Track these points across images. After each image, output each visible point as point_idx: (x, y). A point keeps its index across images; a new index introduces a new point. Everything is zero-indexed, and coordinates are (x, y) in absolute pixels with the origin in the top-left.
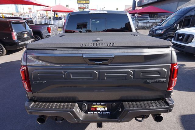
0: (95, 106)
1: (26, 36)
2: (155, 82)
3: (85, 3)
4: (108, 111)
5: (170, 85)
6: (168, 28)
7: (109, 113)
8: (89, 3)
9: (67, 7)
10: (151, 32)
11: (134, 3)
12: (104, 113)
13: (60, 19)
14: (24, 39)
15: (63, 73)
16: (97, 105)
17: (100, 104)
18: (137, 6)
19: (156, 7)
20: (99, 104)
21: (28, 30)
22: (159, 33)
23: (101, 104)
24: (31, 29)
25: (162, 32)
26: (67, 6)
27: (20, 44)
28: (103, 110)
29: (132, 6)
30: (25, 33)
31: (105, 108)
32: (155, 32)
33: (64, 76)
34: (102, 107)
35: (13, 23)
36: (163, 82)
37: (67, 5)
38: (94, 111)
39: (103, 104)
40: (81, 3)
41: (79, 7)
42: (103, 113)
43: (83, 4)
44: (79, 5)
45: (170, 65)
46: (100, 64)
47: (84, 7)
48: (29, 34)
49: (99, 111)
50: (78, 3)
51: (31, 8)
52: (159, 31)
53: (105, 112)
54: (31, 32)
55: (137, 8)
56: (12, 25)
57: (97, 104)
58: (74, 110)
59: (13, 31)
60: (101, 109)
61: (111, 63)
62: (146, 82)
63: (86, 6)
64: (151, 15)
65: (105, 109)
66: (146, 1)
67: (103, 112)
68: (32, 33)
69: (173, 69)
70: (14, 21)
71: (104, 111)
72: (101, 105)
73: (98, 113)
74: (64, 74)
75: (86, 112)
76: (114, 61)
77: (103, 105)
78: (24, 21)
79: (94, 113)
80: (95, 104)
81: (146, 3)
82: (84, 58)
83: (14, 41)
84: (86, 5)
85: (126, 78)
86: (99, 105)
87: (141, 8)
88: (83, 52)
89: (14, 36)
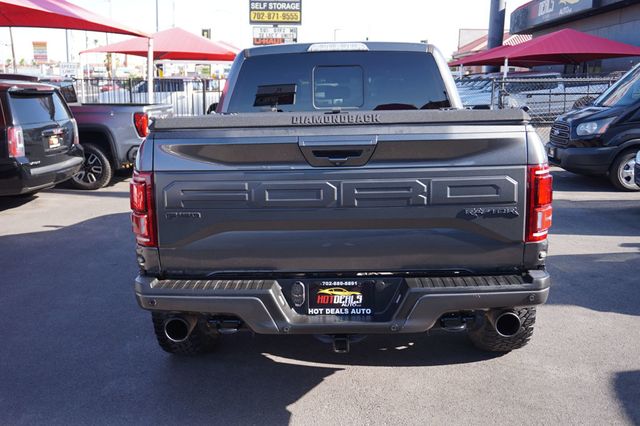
0: (327, 291)
1: (55, 142)
2: (487, 215)
3: (281, 19)
4: (364, 305)
5: (531, 226)
6: (626, 112)
7: (369, 311)
8: (299, 23)
9: (205, 38)
10: (557, 132)
11: (498, 17)
12: (353, 311)
13: (176, 85)
14: (48, 153)
15: (247, 188)
16: (333, 286)
17: (342, 283)
18: (512, 32)
19: (591, 33)
20: (338, 283)
21: (61, 124)
22: (590, 132)
23: (346, 283)
24: (73, 120)
25: (603, 130)
26: (206, 32)
27: (34, 171)
28: (352, 303)
29: (487, 33)
30: (52, 134)
31: (355, 296)
32: (575, 131)
33: (250, 197)
34: (348, 293)
35: (15, 94)
36: (511, 215)
37: (204, 31)
38: (324, 306)
39: (349, 283)
40: (266, 19)
41: (258, 37)
42: (350, 311)
43: (275, 26)
44: (257, 31)
45: (526, 167)
46: (342, 164)
47: (279, 36)
48: (65, 136)
49: (339, 306)
50: (252, 22)
51: (44, 44)
52: (588, 125)
53: (355, 308)
54: (73, 129)
55: (511, 40)
56: (12, 102)
57: (335, 284)
58: (271, 291)
59: (12, 125)
60: (344, 300)
61: (370, 161)
62: (462, 215)
63: (287, 31)
64: (570, 68)
65: (355, 299)
66: (548, 11)
67: (350, 308)
68: (77, 135)
69: (533, 180)
70: (18, 86)
71: (352, 307)
72: (344, 286)
73: (337, 311)
74: (250, 193)
75: (302, 310)
76: (376, 156)
77: (349, 288)
78: (52, 87)
79: (324, 312)
80: (327, 284)
81: (547, 19)
82: (300, 147)
83: (14, 159)
84: (287, 29)
85: (409, 202)
86: (340, 286)
87: (529, 38)
88: (298, 134)
89: (14, 143)
